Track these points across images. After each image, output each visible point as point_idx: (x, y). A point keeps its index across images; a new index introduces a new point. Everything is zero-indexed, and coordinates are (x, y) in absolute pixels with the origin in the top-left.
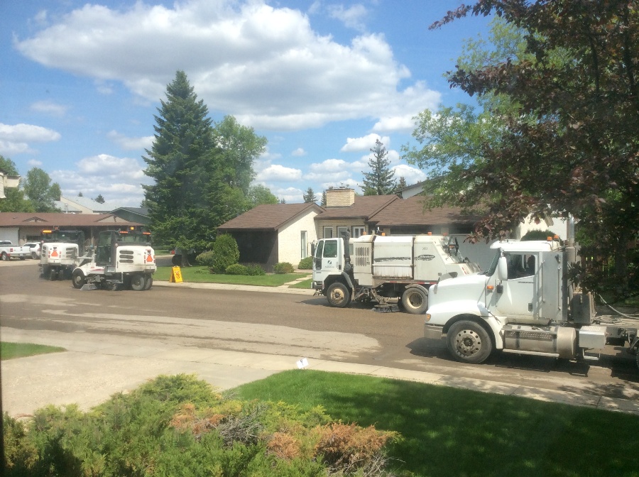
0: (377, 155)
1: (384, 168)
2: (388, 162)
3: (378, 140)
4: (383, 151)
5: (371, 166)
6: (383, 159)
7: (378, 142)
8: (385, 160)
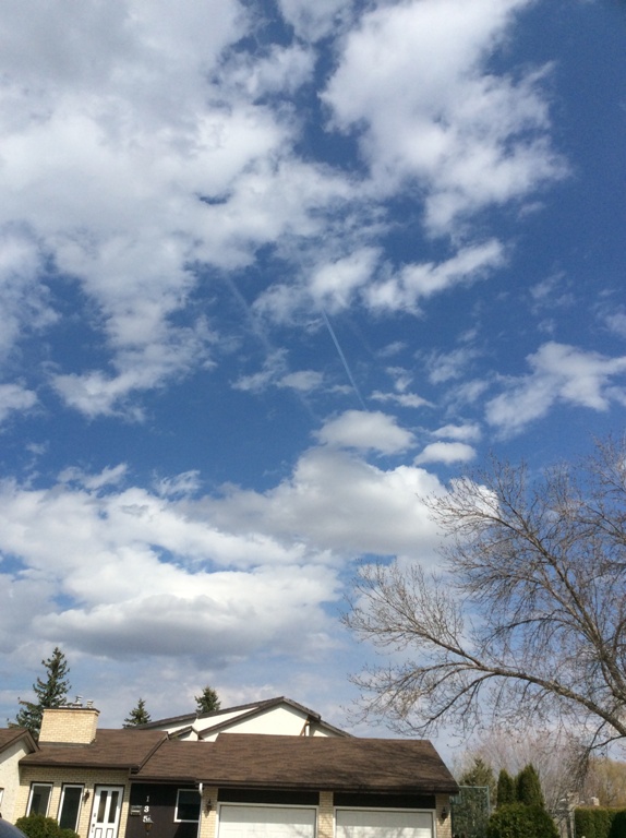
0: (51, 672)
1: (58, 697)
2: (67, 687)
3: (57, 649)
4: (63, 667)
5: (36, 690)
6: (59, 681)
7: (57, 653)
8: (64, 684)
